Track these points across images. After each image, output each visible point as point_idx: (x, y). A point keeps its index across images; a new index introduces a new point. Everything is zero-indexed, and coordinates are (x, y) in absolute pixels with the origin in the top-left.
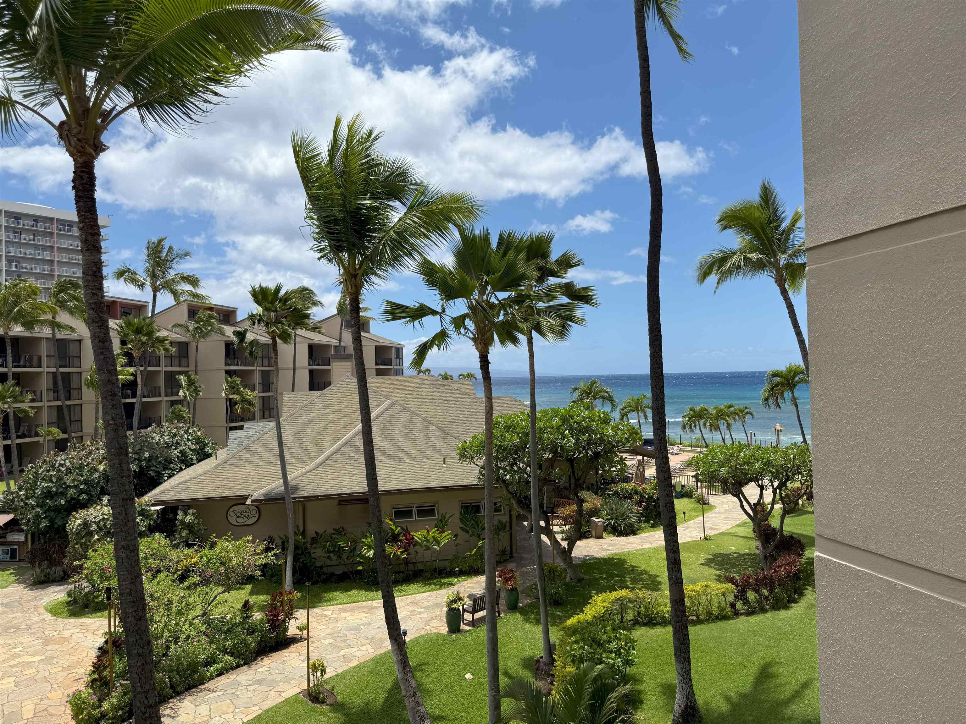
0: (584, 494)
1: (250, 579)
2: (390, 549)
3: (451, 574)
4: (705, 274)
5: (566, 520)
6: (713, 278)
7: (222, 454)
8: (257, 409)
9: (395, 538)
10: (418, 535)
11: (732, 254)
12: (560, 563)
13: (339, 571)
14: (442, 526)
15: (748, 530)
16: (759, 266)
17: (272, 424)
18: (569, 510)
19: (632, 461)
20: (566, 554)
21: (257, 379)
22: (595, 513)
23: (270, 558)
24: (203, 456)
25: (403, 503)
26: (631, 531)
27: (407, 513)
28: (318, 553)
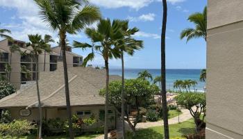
0: (140, 108)
1: (27, 134)
2: (74, 125)
3: (96, 133)
4: (183, 36)
5: (134, 116)
6: (186, 38)
7: (18, 92)
8: (31, 77)
9: (77, 121)
10: (84, 121)
11: (192, 30)
12: (131, 130)
13: (58, 132)
14: (92, 118)
15: (193, 121)
16: (200, 34)
17: (35, 82)
18: (135, 113)
19: (156, 98)
20: (133, 127)
21: (32, 66)
22: (144, 114)
23: (33, 127)
24: (12, 92)
25: (80, 109)
26: (155, 120)
27: (81, 113)
28: (50, 126)
